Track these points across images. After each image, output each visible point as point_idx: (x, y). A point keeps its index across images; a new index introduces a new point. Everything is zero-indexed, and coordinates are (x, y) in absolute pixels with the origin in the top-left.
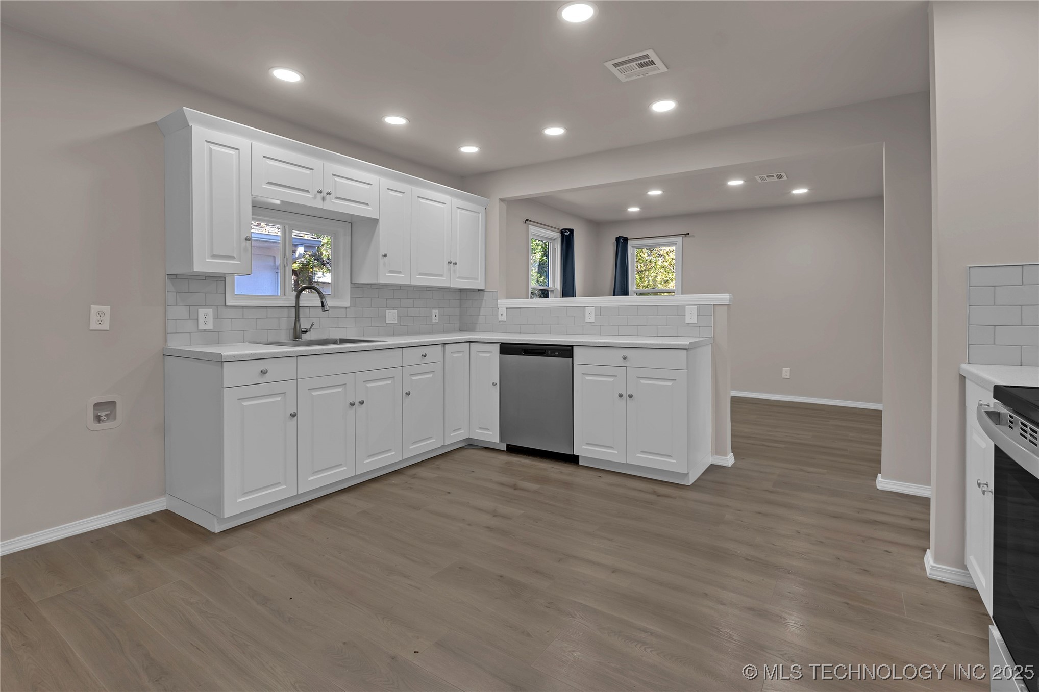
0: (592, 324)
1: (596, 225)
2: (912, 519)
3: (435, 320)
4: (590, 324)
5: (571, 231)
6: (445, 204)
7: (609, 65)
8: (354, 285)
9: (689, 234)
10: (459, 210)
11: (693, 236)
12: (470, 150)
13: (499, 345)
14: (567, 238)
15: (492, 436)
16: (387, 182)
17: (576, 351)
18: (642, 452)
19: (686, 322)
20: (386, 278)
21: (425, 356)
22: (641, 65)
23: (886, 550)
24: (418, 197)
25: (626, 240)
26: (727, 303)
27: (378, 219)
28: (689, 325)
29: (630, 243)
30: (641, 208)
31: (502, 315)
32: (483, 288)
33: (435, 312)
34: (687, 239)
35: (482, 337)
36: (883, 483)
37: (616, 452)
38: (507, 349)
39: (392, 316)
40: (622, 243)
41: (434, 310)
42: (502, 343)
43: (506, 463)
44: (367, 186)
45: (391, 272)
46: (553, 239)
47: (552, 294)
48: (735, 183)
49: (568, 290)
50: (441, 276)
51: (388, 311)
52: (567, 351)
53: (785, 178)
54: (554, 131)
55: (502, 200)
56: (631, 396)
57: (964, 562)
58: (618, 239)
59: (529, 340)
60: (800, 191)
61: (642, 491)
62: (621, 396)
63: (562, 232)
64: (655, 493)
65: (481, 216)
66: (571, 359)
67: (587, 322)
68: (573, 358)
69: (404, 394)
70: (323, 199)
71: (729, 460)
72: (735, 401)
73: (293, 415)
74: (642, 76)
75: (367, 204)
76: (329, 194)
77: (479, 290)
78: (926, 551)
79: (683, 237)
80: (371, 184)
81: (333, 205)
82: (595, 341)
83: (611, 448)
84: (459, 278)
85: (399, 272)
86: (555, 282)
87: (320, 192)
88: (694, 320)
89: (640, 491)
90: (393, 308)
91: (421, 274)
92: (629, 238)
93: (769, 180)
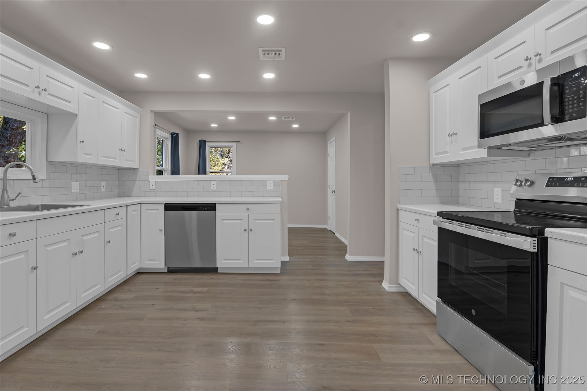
0: (215, 191)
1: (189, 132)
2: (367, 270)
3: (103, 189)
4: (214, 191)
5: (177, 134)
6: (118, 109)
7: (260, 50)
8: (49, 162)
9: (240, 142)
10: (126, 115)
11: (242, 143)
12: (141, 76)
13: (164, 205)
14: (175, 138)
15: (159, 264)
16: (84, 88)
17: (218, 206)
18: (257, 259)
19: (268, 189)
20: (82, 159)
21: (118, 214)
22: (274, 54)
23: (369, 284)
24: (103, 102)
25: (205, 142)
26: (287, 179)
27: (77, 115)
28: (269, 190)
29: (207, 144)
30: (218, 125)
31: (152, 185)
32: (138, 167)
33: (103, 183)
34: (239, 144)
35: (151, 200)
36: (349, 258)
37: (242, 262)
38: (169, 207)
39: (75, 186)
40: (202, 144)
41: (102, 182)
42: (166, 204)
43: (174, 279)
44: (70, 89)
45: (85, 154)
46: (167, 138)
47: (165, 172)
48: (272, 118)
49: (175, 171)
50: (115, 158)
51: (73, 183)
52: (212, 207)
53: (294, 119)
54: (204, 76)
55: (152, 111)
56: (251, 230)
57: (398, 282)
58: (200, 141)
59: (187, 201)
60: (295, 126)
61: (263, 280)
62: (245, 230)
63: (172, 134)
64: (268, 280)
65: (138, 120)
66: (215, 211)
67: (211, 190)
68: (216, 211)
69: (106, 242)
70: (39, 94)
71: (287, 259)
72: (290, 229)
73: (35, 268)
74: (271, 59)
75: (70, 102)
76: (45, 90)
77: (134, 169)
78: (383, 281)
79: (237, 143)
80: (73, 88)
81: (46, 99)
82: (230, 200)
83: (240, 260)
84: (126, 160)
85: (90, 155)
86: (167, 165)
87: (38, 88)
88: (272, 188)
89: (261, 280)
90: (76, 181)
91: (104, 157)
92: (207, 141)
93: (287, 119)
